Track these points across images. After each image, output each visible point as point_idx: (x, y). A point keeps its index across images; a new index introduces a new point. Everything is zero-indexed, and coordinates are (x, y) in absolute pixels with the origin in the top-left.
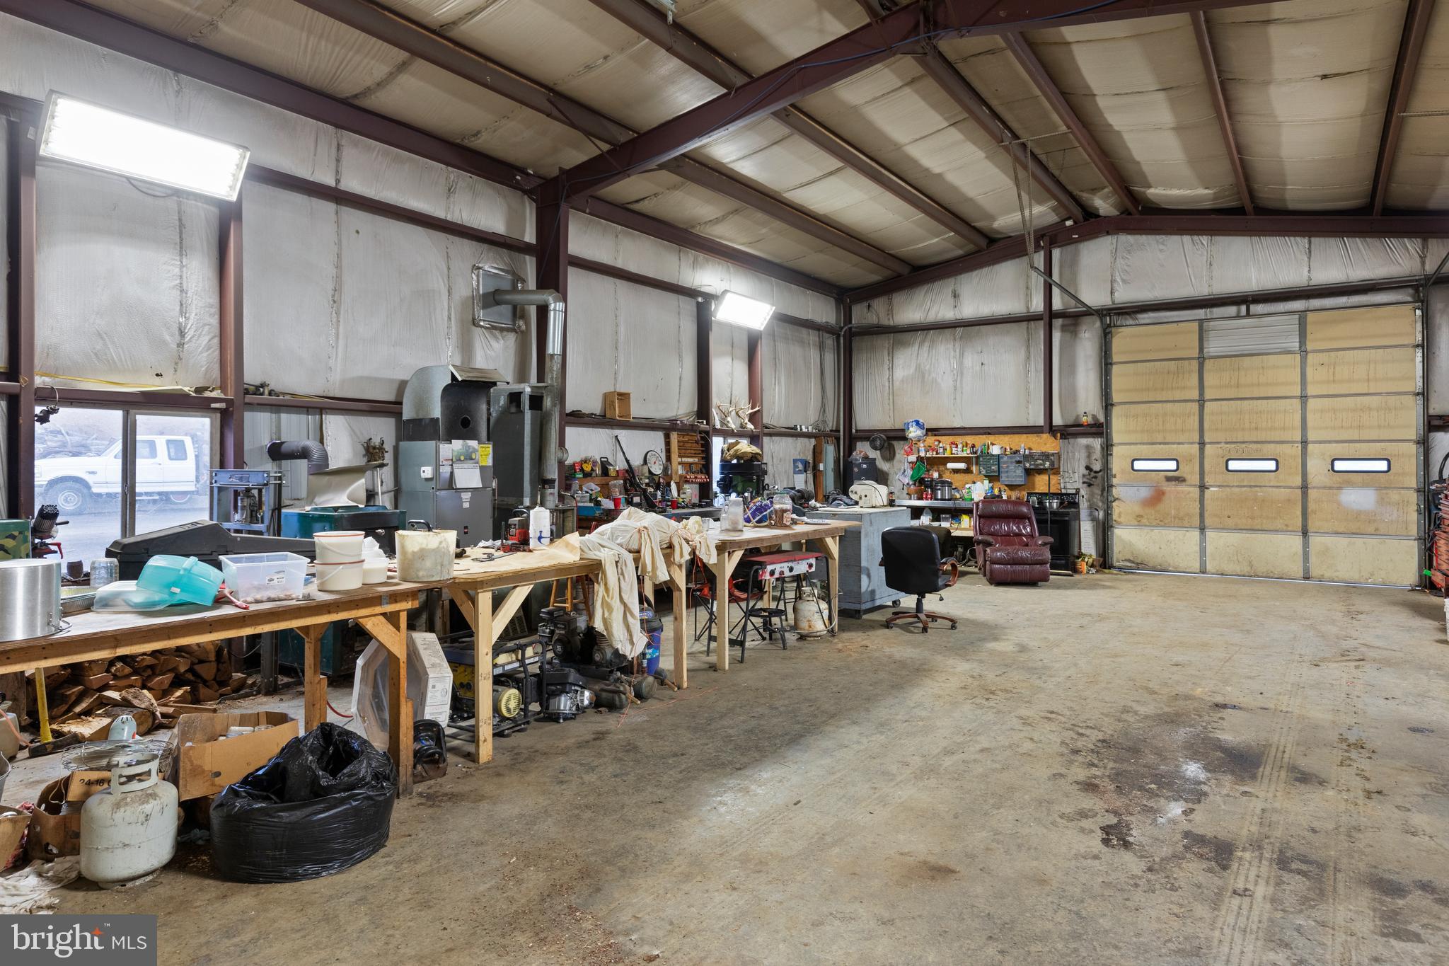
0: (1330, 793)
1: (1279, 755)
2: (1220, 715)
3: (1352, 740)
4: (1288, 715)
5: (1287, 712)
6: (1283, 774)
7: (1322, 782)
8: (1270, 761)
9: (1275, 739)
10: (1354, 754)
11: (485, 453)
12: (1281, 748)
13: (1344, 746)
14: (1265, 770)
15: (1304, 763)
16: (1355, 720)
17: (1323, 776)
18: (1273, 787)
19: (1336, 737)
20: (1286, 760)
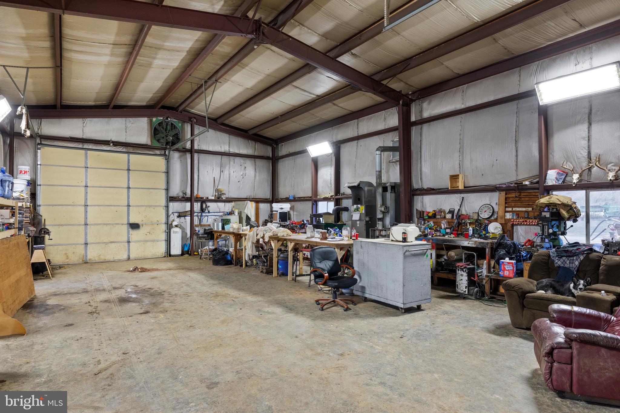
0: (98, 300)
1: (115, 304)
2: (143, 310)
3: (95, 314)
4: (120, 316)
5: (122, 317)
6: (111, 300)
7: (101, 301)
8: (117, 302)
9: (120, 308)
10: (94, 310)
11: (362, 209)
12: (116, 306)
13: (97, 312)
14: (117, 300)
15: (108, 304)
16: (95, 322)
17: (101, 303)
18: (112, 298)
19: (101, 314)
20: (113, 303)
